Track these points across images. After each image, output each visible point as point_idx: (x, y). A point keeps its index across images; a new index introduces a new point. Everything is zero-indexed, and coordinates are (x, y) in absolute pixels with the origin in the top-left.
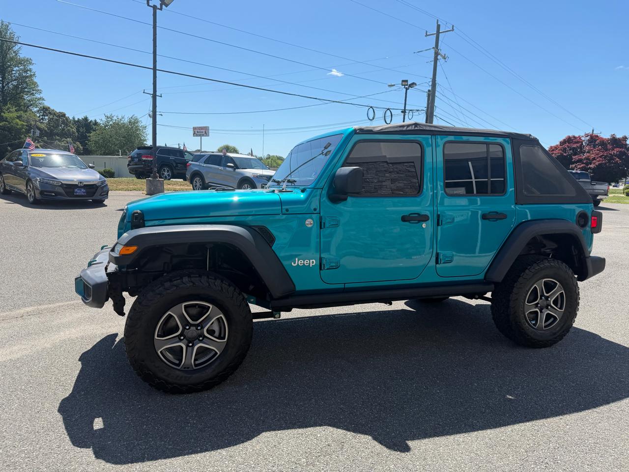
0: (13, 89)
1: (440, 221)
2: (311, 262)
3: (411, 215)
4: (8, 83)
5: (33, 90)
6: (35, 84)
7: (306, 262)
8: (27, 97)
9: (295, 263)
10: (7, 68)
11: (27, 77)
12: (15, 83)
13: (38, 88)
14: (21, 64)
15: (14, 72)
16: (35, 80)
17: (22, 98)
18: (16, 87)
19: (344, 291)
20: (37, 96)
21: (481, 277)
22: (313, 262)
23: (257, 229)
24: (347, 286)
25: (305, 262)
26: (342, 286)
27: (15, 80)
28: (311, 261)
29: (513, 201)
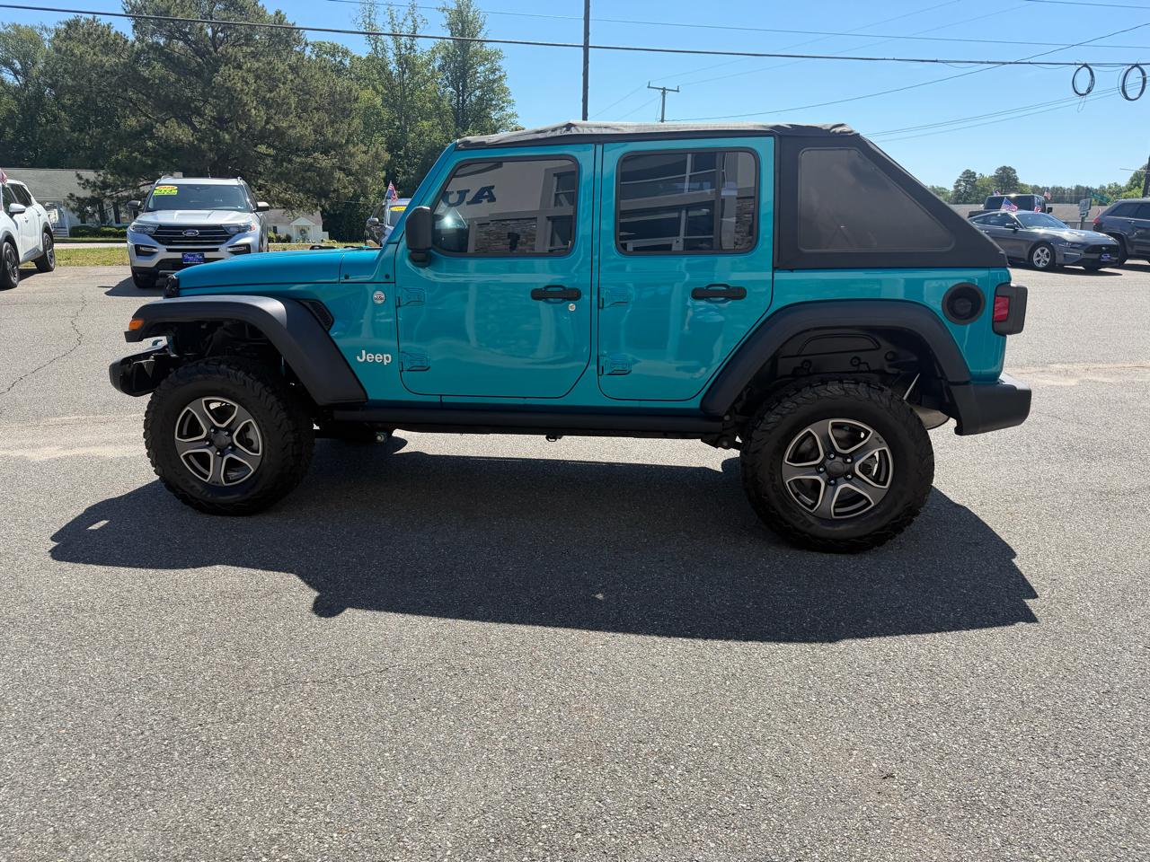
0: (476, 104)
1: (601, 300)
2: (385, 359)
3: (550, 289)
4: (470, 94)
5: (503, 102)
6: (504, 90)
7: (378, 358)
8: (494, 115)
9: (361, 358)
10: (469, 69)
11: (494, 81)
12: (478, 93)
13: (511, 98)
14: (487, 60)
15: (478, 75)
16: (506, 84)
17: (488, 116)
18: (480, 98)
19: (442, 407)
20: (509, 111)
21: (695, 404)
22: (387, 359)
23: (308, 304)
24: (445, 399)
25: (376, 358)
26: (437, 399)
27: (479, 88)
28: (385, 356)
29: (768, 262)
